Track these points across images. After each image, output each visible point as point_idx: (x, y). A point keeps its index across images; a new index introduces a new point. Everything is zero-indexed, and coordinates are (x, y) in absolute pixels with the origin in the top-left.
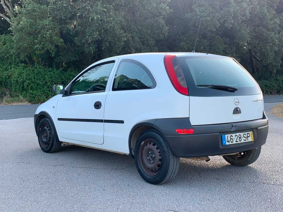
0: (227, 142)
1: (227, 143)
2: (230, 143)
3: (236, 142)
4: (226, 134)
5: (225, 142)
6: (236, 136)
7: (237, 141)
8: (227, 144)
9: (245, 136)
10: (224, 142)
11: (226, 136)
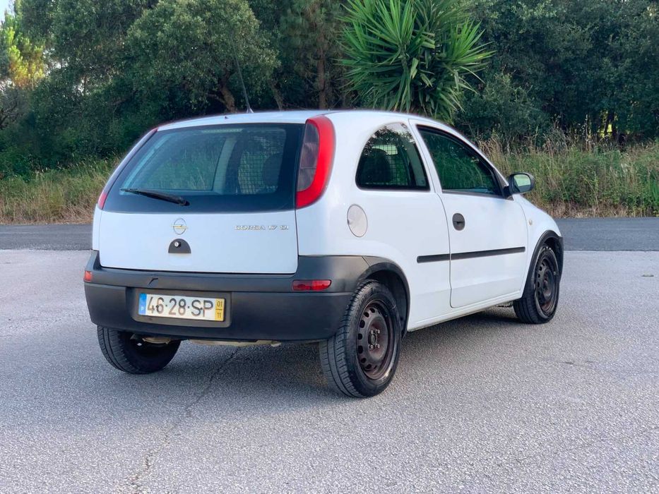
0: (149, 309)
1: (148, 313)
2: (155, 314)
3: (170, 313)
4: (149, 293)
5: (145, 310)
6: (173, 302)
7: (173, 312)
8: (146, 314)
9: (196, 304)
10: (142, 308)
11: (149, 296)
